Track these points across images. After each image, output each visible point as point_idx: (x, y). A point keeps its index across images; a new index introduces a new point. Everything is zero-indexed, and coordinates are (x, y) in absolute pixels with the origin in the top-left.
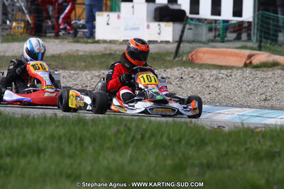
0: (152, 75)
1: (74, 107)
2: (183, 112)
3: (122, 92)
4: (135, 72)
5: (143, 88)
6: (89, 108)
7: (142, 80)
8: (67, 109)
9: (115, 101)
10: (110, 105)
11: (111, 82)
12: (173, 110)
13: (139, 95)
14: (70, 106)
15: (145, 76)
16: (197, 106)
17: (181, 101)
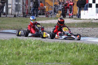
0: (67, 28)
1: (45, 37)
2: (75, 38)
3: (59, 33)
4: (62, 27)
5: (64, 31)
6: (49, 37)
7: (64, 29)
8: (43, 38)
9: (56, 35)
10: (55, 36)
11: (55, 30)
12: (73, 38)
13: (63, 34)
14: (44, 36)
15: (65, 28)
16: (79, 37)
17: (75, 35)
